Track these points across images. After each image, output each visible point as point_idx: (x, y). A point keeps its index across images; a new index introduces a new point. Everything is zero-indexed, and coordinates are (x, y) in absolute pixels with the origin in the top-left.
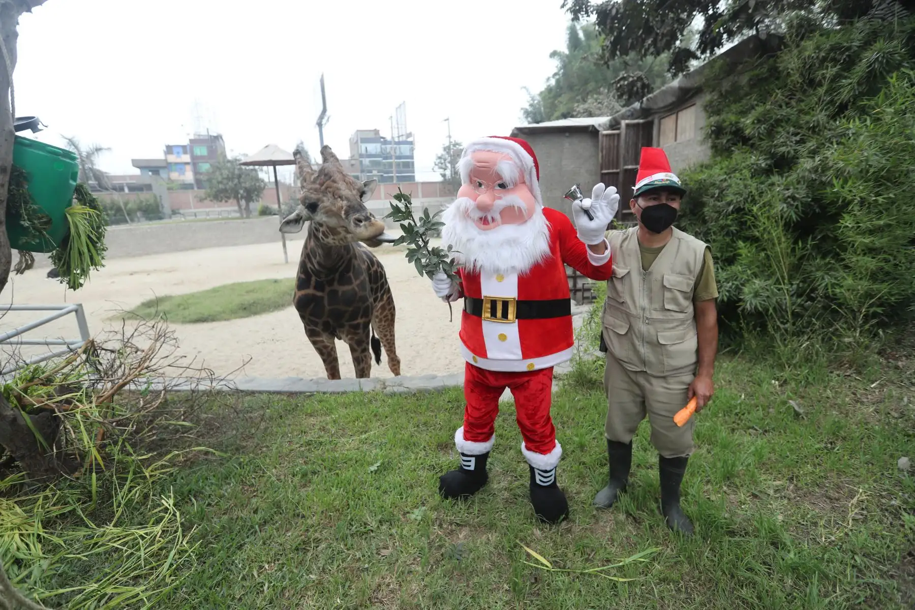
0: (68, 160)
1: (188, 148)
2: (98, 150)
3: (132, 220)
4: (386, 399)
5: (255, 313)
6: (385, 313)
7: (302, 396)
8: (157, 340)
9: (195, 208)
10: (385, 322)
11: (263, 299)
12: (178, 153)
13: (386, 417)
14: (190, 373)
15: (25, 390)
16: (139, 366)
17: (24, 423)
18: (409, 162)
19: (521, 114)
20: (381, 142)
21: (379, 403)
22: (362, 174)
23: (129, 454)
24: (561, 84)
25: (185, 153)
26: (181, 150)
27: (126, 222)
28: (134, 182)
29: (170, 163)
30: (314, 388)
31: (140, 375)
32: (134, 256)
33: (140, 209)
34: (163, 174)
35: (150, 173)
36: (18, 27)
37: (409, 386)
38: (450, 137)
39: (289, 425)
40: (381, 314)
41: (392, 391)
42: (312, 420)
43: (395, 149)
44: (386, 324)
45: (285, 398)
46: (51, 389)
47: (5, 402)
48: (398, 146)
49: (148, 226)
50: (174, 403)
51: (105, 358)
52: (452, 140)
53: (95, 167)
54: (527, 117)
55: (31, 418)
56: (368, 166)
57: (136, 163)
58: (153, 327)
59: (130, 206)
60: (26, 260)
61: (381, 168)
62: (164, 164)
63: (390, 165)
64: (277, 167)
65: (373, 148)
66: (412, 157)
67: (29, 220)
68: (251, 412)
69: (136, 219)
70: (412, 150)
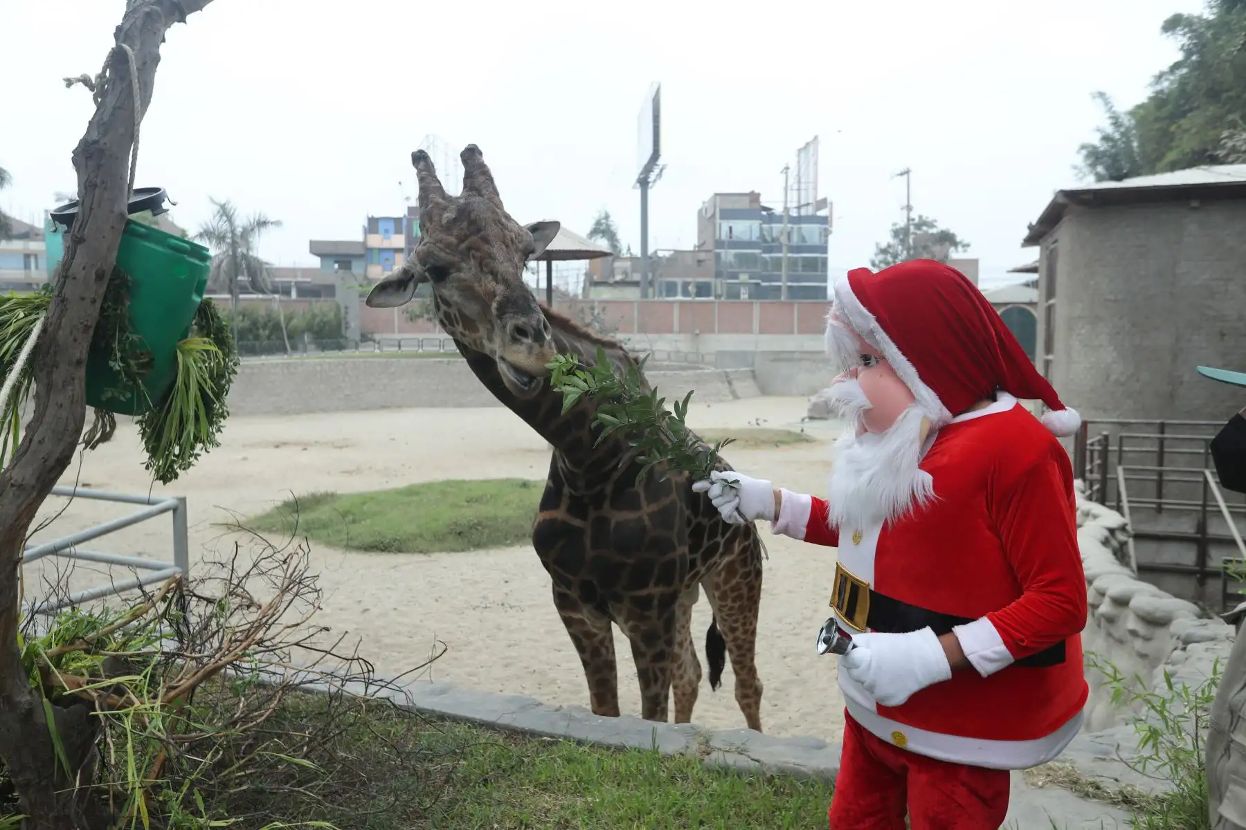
0: (197, 262)
1: (405, 223)
2: (262, 224)
3: (294, 348)
4: (706, 778)
5: (478, 545)
6: (734, 582)
7: (535, 742)
8: (284, 591)
9: (400, 331)
10: (734, 600)
11: (495, 518)
12: (387, 231)
13: (701, 823)
14: (331, 664)
15: (58, 659)
16: (247, 638)
17: (44, 721)
18: (816, 259)
19: (1079, 159)
20: (762, 218)
21: (690, 787)
22: (718, 281)
23: (197, 813)
24: (1189, 88)
25: (398, 231)
26: (391, 226)
27: (284, 350)
28: (308, 280)
29: (371, 250)
30: (560, 728)
31: (244, 655)
32: (287, 413)
33: (309, 328)
34: (357, 268)
35: (336, 266)
36: (162, 46)
37: (762, 759)
38: (909, 208)
39: (499, 803)
40: (726, 581)
41: (721, 760)
42: (546, 800)
43: (789, 235)
44: (736, 605)
45: (501, 741)
46: (98, 660)
47: (23, 674)
48: (796, 227)
49: (317, 361)
50: (297, 714)
51: (197, 612)
52: (914, 215)
53: (251, 253)
54: (1093, 166)
55: (55, 712)
56: (731, 266)
57: (317, 248)
58: (285, 562)
59: (294, 322)
60: (104, 426)
61: (758, 270)
62: (361, 251)
63: (777, 263)
64: (554, 263)
65: (744, 229)
66: (824, 249)
67: (122, 359)
68: (431, 761)
69: (300, 346)
70: (826, 233)
